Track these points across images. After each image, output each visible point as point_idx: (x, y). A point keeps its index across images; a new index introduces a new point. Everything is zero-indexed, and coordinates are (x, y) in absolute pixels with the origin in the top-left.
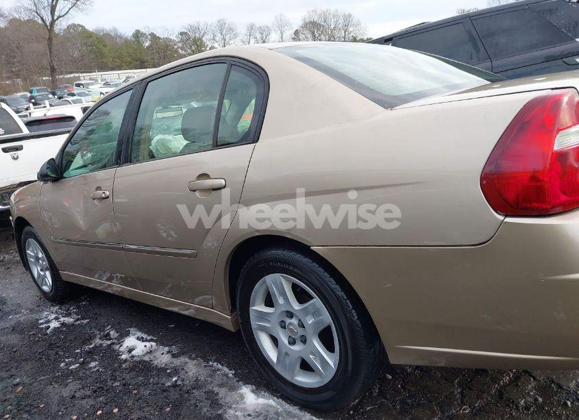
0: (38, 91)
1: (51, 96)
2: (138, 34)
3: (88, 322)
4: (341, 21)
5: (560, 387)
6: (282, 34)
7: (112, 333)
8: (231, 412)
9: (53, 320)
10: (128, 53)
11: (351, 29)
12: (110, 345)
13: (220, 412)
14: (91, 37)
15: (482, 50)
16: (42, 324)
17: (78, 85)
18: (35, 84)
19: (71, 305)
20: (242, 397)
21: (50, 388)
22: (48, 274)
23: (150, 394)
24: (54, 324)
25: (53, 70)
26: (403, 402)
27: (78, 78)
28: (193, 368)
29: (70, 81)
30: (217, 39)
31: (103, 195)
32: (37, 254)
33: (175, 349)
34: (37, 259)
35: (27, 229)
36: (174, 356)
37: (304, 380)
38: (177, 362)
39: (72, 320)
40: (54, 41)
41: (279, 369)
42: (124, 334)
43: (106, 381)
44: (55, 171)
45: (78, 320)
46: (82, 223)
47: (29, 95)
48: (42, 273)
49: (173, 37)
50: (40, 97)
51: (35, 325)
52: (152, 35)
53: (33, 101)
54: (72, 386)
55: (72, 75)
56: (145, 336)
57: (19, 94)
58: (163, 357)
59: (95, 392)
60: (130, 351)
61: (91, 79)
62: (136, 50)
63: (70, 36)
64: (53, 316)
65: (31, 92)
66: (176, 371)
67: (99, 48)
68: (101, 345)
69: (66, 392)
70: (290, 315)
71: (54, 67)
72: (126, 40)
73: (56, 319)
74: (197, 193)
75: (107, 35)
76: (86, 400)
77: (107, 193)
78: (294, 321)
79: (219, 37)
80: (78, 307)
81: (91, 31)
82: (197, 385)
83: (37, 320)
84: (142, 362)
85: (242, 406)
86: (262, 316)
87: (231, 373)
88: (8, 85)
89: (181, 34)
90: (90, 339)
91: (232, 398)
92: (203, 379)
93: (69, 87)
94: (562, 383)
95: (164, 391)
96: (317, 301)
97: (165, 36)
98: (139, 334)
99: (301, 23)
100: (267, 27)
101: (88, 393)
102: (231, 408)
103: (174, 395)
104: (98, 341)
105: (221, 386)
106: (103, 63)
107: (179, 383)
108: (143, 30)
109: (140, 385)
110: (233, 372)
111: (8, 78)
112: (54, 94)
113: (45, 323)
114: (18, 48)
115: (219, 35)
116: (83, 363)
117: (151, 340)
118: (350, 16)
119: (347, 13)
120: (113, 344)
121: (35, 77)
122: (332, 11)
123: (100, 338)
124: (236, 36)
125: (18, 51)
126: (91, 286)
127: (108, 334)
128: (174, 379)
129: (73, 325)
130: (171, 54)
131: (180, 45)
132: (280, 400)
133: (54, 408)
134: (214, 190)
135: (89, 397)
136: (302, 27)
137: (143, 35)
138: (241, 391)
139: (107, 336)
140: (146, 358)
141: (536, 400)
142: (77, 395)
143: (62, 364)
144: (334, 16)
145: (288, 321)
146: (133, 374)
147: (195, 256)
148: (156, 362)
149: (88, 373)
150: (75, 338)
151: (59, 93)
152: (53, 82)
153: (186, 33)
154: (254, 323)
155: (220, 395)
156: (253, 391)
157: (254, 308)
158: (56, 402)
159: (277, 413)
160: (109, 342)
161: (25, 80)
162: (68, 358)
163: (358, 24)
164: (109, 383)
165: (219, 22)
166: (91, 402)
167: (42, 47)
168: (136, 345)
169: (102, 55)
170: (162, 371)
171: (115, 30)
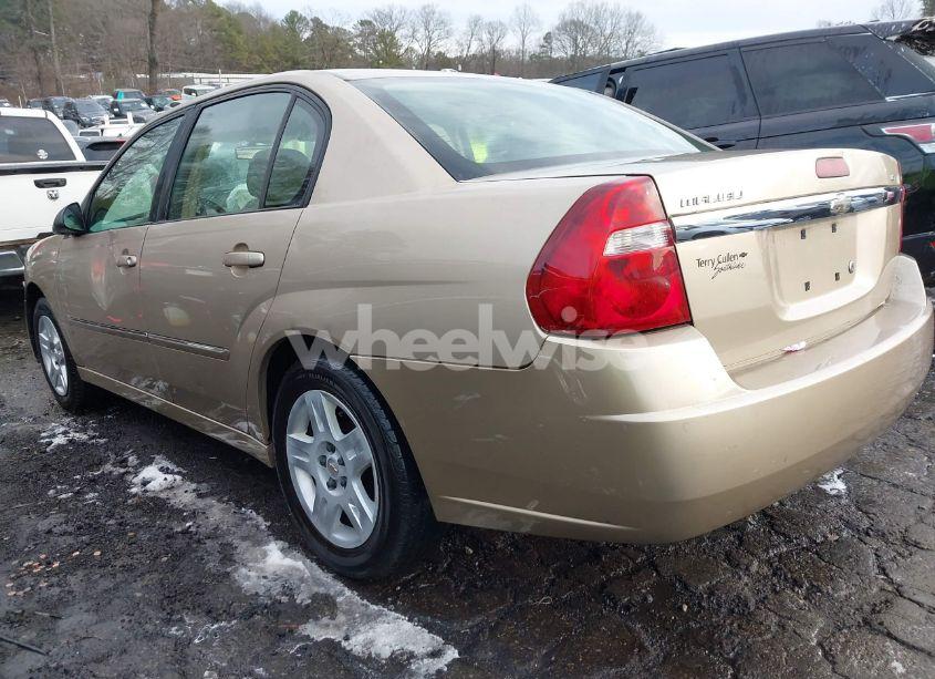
0: (126, 95)
1: (144, 105)
2: (293, 18)
3: (106, 443)
4: (622, 24)
5: (686, 587)
6: (524, 38)
7: (131, 459)
8: (244, 571)
9: (59, 433)
10: (275, 47)
11: (638, 39)
12: (124, 474)
13: (229, 570)
14: (219, 16)
15: (750, 99)
16: (43, 438)
17: (189, 92)
18: (123, 84)
19: (91, 418)
20: (265, 555)
21: (24, 519)
22: (64, 368)
23: (149, 539)
24: (60, 440)
25: (153, 65)
26: (472, 584)
27: (191, 81)
28: (217, 513)
29: (177, 84)
30: (419, 35)
31: (129, 262)
32: (51, 339)
33: (204, 487)
34: (52, 346)
35: (40, 301)
36: (200, 496)
37: (341, 538)
38: (201, 503)
39: (85, 437)
40: (160, 18)
41: (314, 521)
42: (145, 461)
43: (99, 517)
44: (81, 221)
45: (94, 437)
46: (103, 298)
47: (112, 100)
48: (57, 367)
49: (349, 28)
50: (128, 105)
51: (33, 438)
52: (316, 21)
53: (116, 110)
54: (54, 519)
55: (182, 75)
56: (171, 466)
57: (96, 98)
58: (185, 496)
59: (80, 528)
60: (145, 483)
61: (210, 84)
62: (287, 43)
63: (186, 11)
64: (62, 429)
65: (115, 96)
66: (194, 515)
67: (231, 36)
68: (111, 472)
69: (43, 525)
70: (332, 449)
71: (154, 59)
72: (274, 27)
73: (65, 433)
74: (233, 271)
75: (245, 15)
76: (64, 538)
77: (134, 259)
78: (335, 457)
79: (421, 33)
80: (100, 422)
81: (221, 6)
82: (214, 534)
83: (40, 432)
84: (155, 499)
85: (261, 565)
86: (300, 446)
87: (264, 525)
88: (82, 81)
89: (363, 23)
90: (101, 463)
91: (251, 555)
92: (225, 528)
93: (173, 93)
94: (692, 582)
95: (168, 537)
96: (358, 431)
97: (337, 25)
98: (166, 464)
99: (557, 22)
100: (501, 24)
101: (70, 529)
102: (245, 566)
103: (180, 543)
104: (108, 467)
105: (244, 539)
106: (233, 58)
107: (193, 529)
108: (301, 12)
109: (141, 527)
110: (268, 524)
111: (84, 70)
112: (150, 102)
113: (47, 437)
114: (104, 23)
115: (422, 30)
116: (78, 492)
117: (179, 473)
118: (639, 16)
119: (634, 12)
120: (127, 473)
121: (125, 73)
122: (611, 7)
123: (113, 464)
124: (449, 34)
125: (103, 29)
126: (124, 394)
127: (126, 460)
128: (188, 525)
129: (84, 444)
130: (342, 55)
131: (359, 40)
132: (314, 564)
133: (22, 542)
134: (252, 266)
135: (70, 534)
136: (558, 29)
137: (302, 19)
138: (266, 548)
139: (123, 463)
140: (163, 496)
141: (646, 599)
142: (55, 530)
143: (51, 491)
144: (612, 15)
145: (330, 456)
146: (139, 512)
147: (226, 357)
148: (172, 502)
149: (80, 505)
150: (81, 460)
151: (157, 101)
152: (151, 83)
153: (370, 23)
154: (291, 456)
155: (238, 551)
156: (282, 550)
157: (291, 436)
158: (25, 536)
159: (302, 580)
160: (122, 470)
161: (108, 75)
162: (62, 484)
163: (651, 31)
164: (102, 520)
165: (424, 8)
166: (70, 540)
167: (138, 25)
168: (155, 477)
169: (233, 45)
170: (177, 513)
171: (259, 8)
